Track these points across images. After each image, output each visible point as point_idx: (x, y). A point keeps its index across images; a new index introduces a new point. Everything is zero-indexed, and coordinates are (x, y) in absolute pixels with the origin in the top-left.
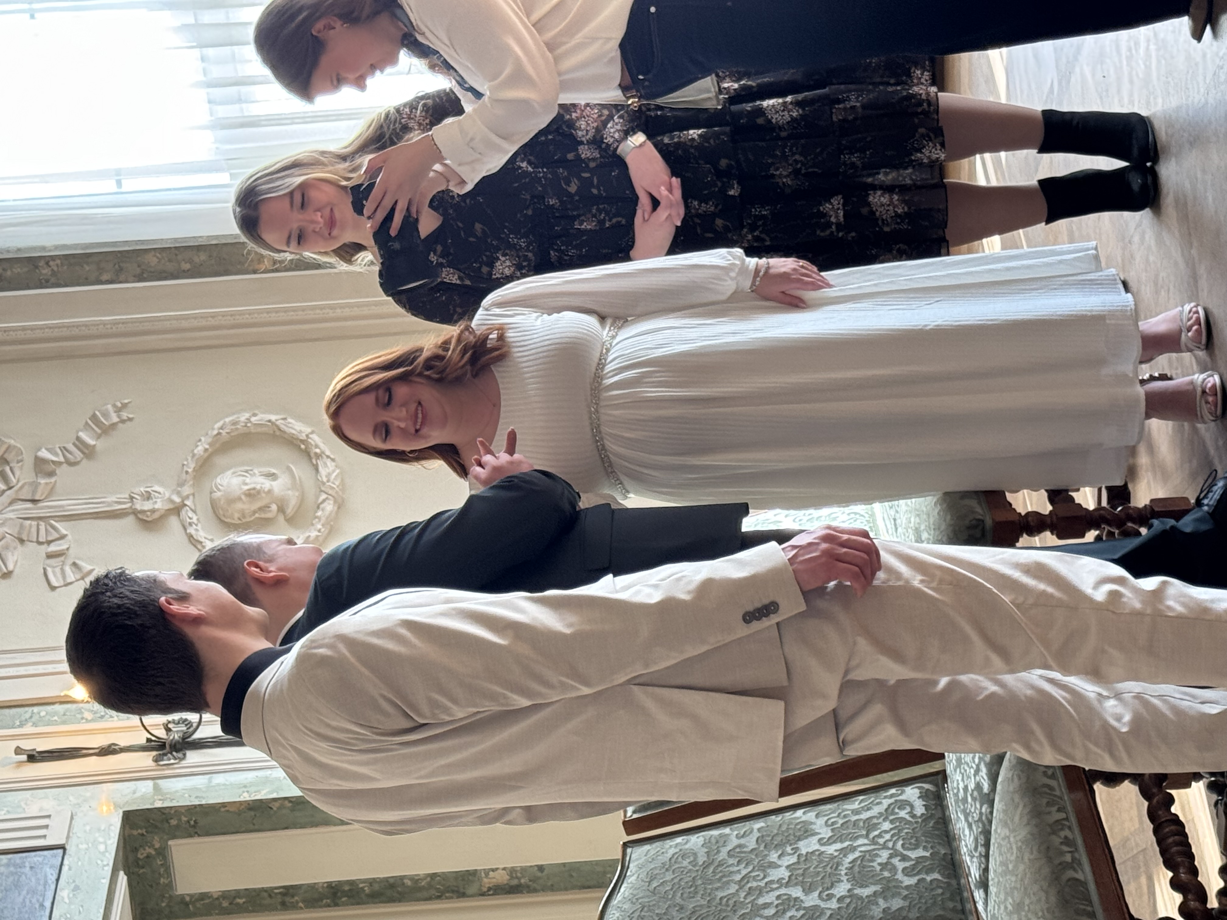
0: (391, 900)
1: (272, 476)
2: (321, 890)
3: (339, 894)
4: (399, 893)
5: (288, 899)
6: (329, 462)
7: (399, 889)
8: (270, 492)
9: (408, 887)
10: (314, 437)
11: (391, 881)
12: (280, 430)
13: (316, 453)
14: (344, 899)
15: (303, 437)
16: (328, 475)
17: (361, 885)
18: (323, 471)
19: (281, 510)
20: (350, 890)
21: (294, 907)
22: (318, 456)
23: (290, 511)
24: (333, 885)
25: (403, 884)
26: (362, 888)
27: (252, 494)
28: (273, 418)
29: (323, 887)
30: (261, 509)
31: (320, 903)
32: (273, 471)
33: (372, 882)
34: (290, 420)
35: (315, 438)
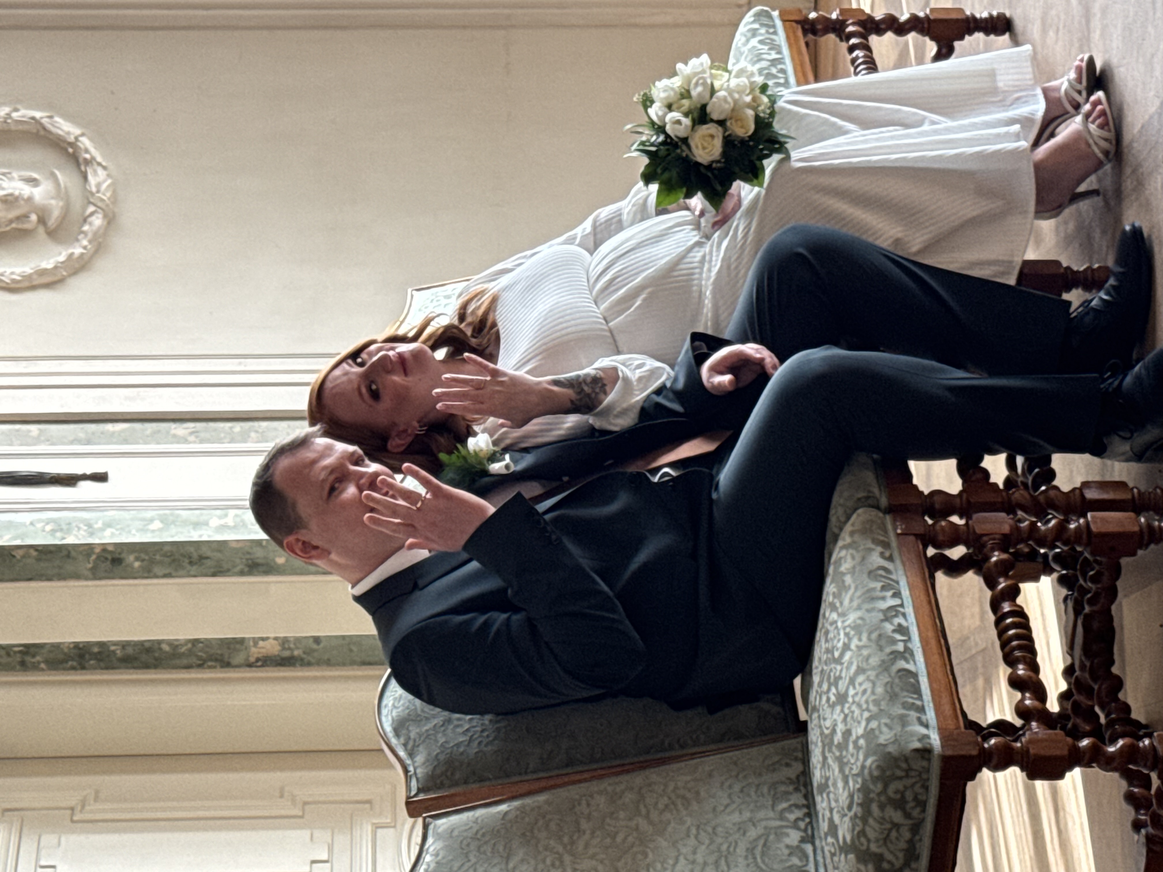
0: (146, 666)
1: (33, 182)
2: (66, 650)
3: (87, 656)
4: (156, 659)
5: (28, 659)
6: (100, 171)
7: (157, 655)
8: (30, 199)
9: (166, 652)
10: (84, 140)
11: (147, 645)
12: (44, 129)
13: (85, 160)
14: (92, 662)
15: (71, 139)
16: (98, 185)
17: (113, 648)
18: (92, 180)
19: (42, 221)
20: (99, 653)
21: (35, 667)
22: (87, 162)
23: (52, 222)
24: (81, 646)
25: (160, 649)
26: (114, 652)
27: (9, 201)
28: (38, 115)
29: (68, 647)
30: (18, 218)
31: (65, 665)
32: (35, 175)
33: (124, 645)
34: (57, 119)
35: (85, 142)
